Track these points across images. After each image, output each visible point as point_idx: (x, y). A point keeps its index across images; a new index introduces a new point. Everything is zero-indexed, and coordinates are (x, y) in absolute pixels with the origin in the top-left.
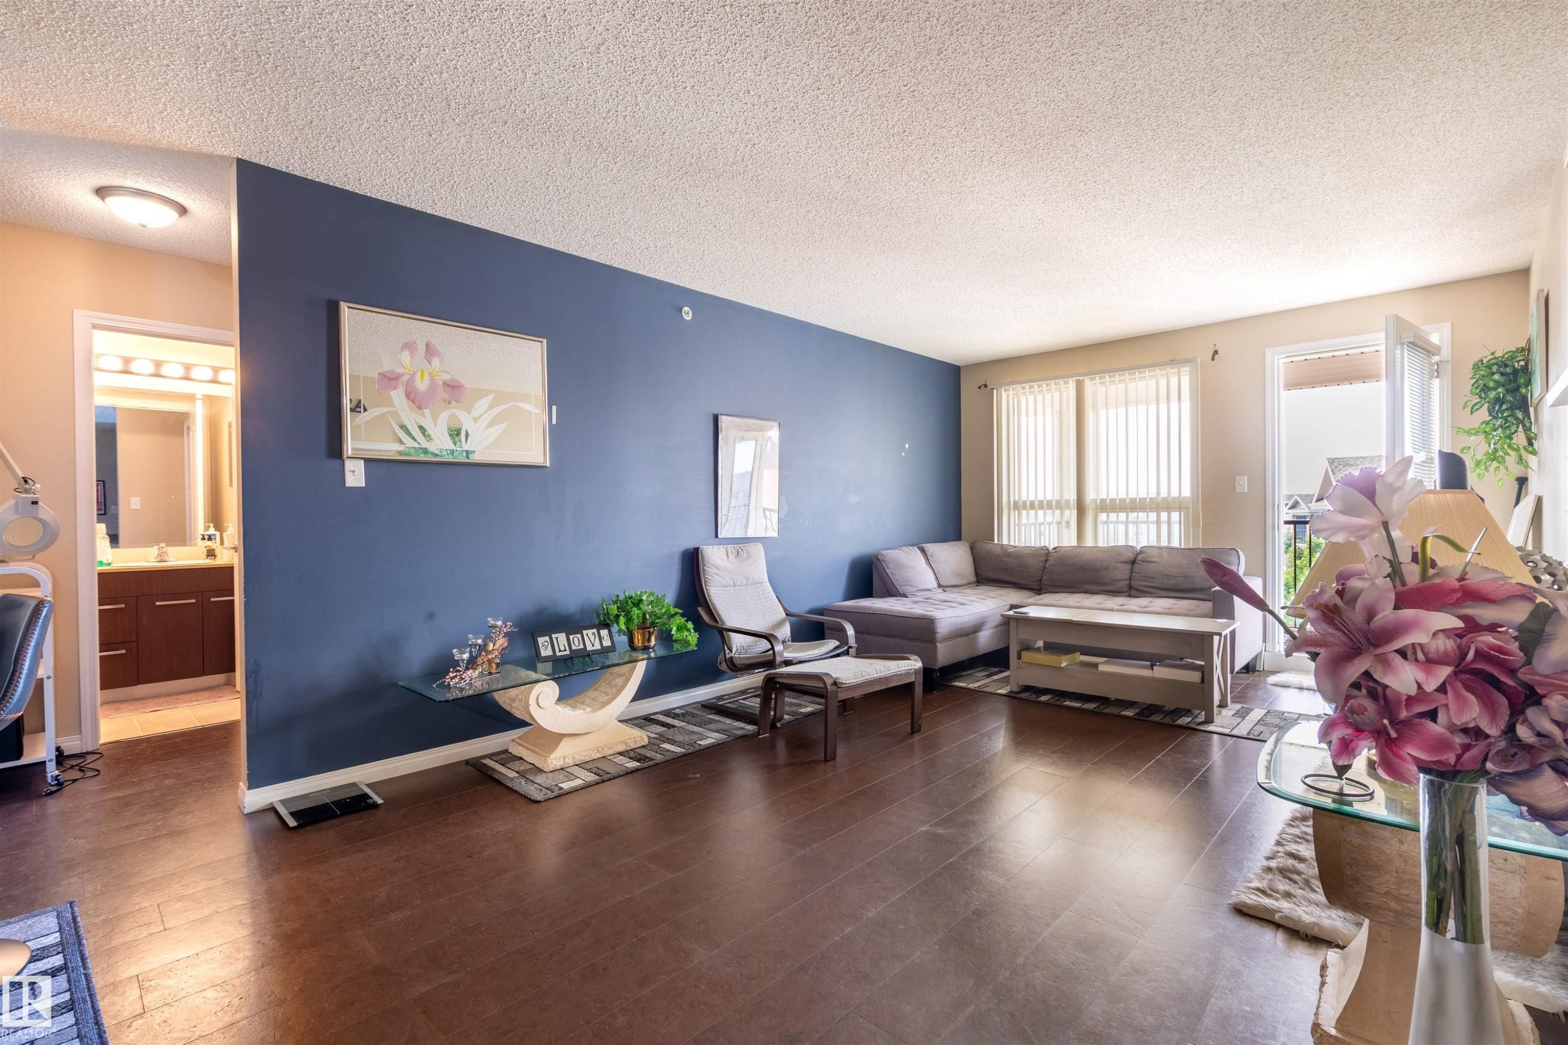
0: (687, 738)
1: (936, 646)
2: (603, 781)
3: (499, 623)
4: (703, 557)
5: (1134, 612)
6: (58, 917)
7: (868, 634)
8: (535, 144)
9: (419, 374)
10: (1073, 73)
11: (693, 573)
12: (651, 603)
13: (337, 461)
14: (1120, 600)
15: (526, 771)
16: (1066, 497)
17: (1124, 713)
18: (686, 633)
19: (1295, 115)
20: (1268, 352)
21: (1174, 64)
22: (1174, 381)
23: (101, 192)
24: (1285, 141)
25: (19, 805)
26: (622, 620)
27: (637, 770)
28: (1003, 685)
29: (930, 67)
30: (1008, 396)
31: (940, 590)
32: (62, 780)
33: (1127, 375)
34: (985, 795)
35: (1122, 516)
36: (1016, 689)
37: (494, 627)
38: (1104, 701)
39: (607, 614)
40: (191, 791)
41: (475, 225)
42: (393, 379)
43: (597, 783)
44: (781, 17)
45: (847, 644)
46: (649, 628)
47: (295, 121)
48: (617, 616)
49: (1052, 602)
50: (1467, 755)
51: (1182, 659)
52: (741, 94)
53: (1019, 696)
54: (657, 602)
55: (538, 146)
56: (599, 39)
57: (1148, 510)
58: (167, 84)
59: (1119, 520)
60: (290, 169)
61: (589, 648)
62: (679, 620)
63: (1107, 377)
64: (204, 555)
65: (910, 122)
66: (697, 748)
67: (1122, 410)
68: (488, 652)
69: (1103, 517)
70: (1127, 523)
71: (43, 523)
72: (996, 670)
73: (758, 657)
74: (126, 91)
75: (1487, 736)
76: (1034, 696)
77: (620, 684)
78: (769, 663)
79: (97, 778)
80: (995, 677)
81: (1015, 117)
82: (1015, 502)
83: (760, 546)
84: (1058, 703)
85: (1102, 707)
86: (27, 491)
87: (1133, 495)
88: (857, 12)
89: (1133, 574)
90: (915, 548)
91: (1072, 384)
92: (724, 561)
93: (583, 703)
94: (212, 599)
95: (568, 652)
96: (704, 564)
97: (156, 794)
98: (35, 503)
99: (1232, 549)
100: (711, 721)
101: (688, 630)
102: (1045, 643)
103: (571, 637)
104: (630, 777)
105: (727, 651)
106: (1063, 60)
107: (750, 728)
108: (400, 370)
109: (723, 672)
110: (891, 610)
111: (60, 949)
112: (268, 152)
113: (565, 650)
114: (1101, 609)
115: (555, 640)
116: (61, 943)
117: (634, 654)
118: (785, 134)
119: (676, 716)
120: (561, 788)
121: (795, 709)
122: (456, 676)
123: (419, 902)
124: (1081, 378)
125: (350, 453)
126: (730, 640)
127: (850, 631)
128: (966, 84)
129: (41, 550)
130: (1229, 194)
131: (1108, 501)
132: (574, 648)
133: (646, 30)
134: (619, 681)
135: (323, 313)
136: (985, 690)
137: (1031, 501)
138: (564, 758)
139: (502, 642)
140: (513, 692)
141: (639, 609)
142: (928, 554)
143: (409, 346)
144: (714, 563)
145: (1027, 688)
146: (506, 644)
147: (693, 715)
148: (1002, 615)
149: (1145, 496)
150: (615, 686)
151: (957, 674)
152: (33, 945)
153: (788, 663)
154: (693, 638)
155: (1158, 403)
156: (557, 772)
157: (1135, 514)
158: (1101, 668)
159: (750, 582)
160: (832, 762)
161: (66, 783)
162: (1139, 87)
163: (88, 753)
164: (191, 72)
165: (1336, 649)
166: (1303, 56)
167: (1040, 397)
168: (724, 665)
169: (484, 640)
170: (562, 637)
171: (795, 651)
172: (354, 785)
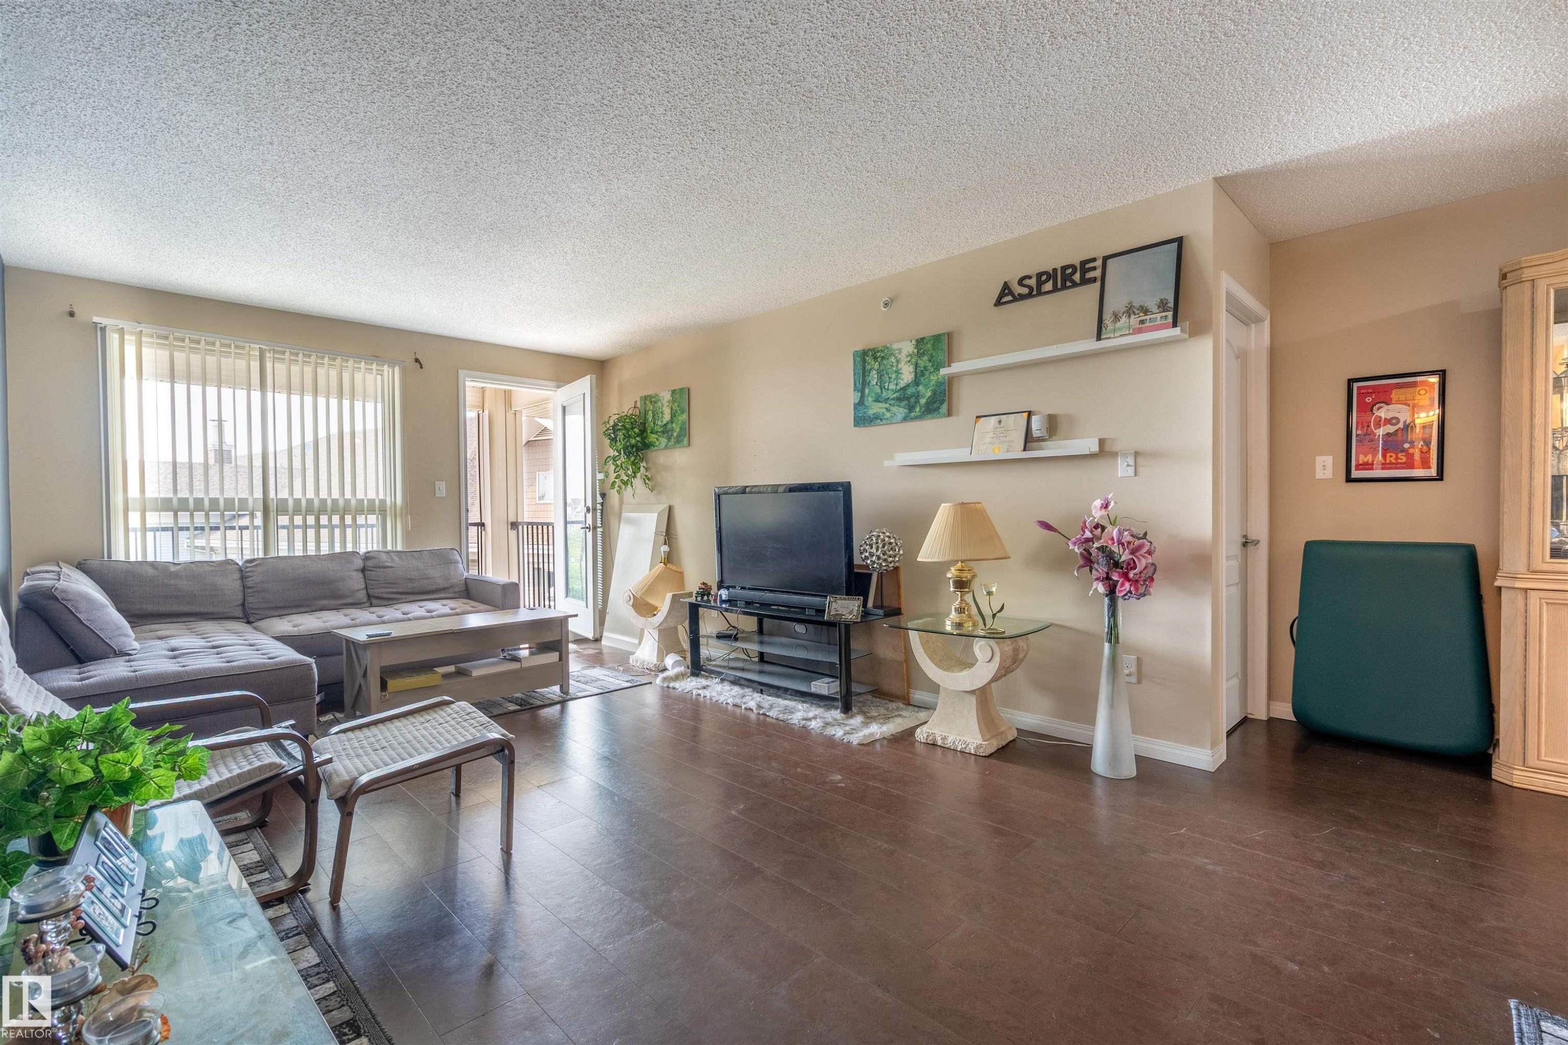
20: (461, 373)
89: (370, 582)
99: (452, 549)
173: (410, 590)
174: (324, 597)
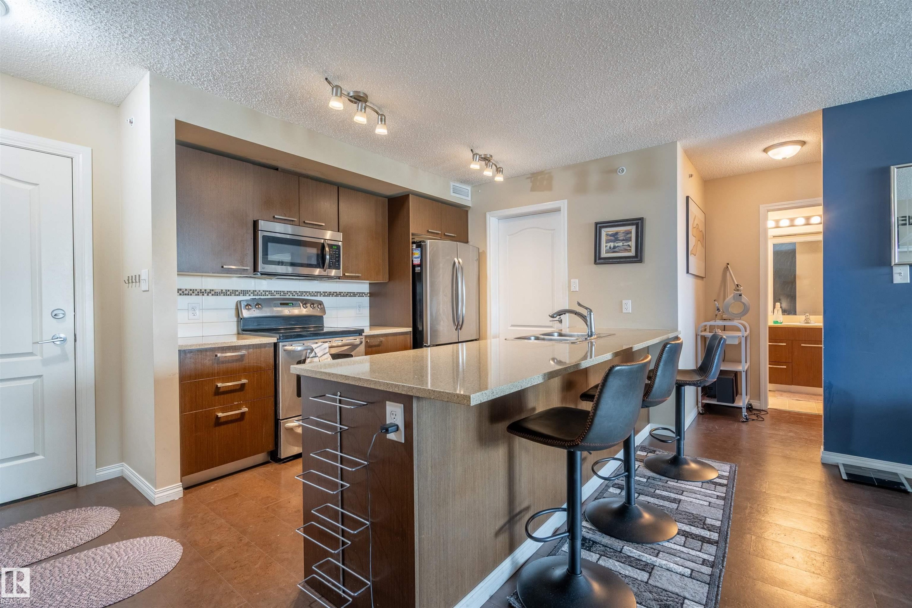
6: (730, 467)
23: (766, 150)
25: (731, 422)
32: (748, 418)
40: (799, 442)
60: (855, 100)
71: (743, 303)
74: (764, 109)
79: (763, 422)
86: (738, 290)
97: (783, 437)
98: (740, 295)
111: (727, 479)
112: (838, 98)
116: (728, 477)
125: (897, 262)
129: (744, 315)
152: (720, 473)
161: (749, 420)
163: (763, 410)
164: (788, 87)
172: (896, 474)
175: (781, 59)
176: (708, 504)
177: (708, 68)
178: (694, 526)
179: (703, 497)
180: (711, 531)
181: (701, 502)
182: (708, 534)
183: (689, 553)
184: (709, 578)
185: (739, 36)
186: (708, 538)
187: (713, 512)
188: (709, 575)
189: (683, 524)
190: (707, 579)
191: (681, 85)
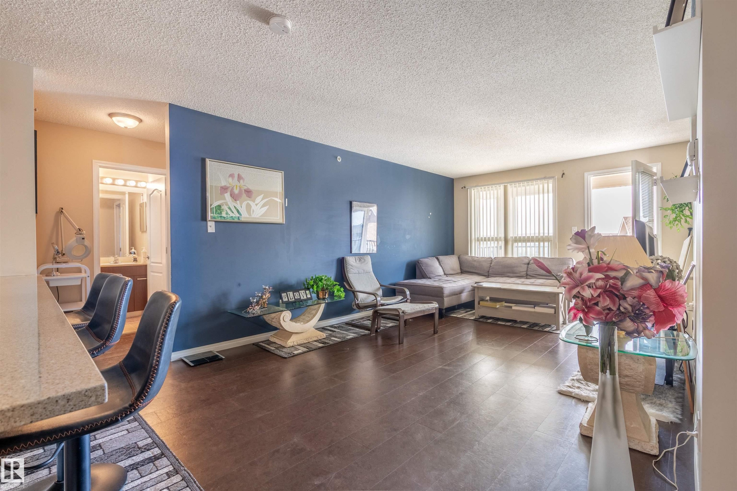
0: (341, 336)
1: (444, 299)
2: (310, 351)
3: (267, 287)
4: (346, 261)
5: (528, 285)
7: (415, 294)
8: (287, 98)
9: (235, 187)
10: (498, 75)
11: (342, 268)
12: (325, 280)
13: (205, 222)
14: (523, 280)
15: (278, 347)
16: (500, 236)
17: (523, 326)
18: (340, 293)
19: (585, 88)
20: (586, 174)
21: (536, 71)
22: (546, 186)
23: (111, 115)
24: (583, 96)
26: (315, 287)
27: (323, 347)
28: (472, 316)
29: (443, 73)
30: (475, 192)
31: (445, 276)
33: (526, 183)
34: (465, 356)
35: (524, 244)
36: (478, 317)
37: (265, 289)
38: (515, 321)
39: (308, 284)
41: (256, 126)
42: (226, 189)
43: (308, 352)
44: (388, 58)
45: (406, 298)
46: (325, 290)
47: (196, 91)
48: (313, 285)
49: (493, 281)
50: (608, 317)
51: (547, 304)
52: (370, 82)
53: (479, 320)
54: (328, 280)
55: (288, 99)
56: (319, 65)
57: (535, 241)
58: (152, 79)
59: (523, 246)
61: (302, 298)
62: (338, 287)
63: (517, 184)
64: (133, 260)
65: (434, 90)
66: (346, 339)
67: (524, 198)
68: (263, 299)
69: (515, 244)
70: (526, 247)
71: (86, 247)
72: (470, 310)
73: (370, 303)
75: (613, 310)
76: (485, 320)
77: (314, 313)
78: (375, 306)
80: (469, 313)
81: (476, 89)
82: (478, 238)
83: (369, 257)
84: (495, 323)
85: (514, 324)
86: (81, 234)
87: (528, 235)
88: (416, 57)
89: (528, 269)
90: (434, 258)
91: (502, 187)
92: (354, 262)
93: (299, 321)
94: (138, 279)
95: (294, 300)
96: (346, 265)
98: (83, 239)
99: (570, 258)
100: (350, 329)
101: (341, 291)
102: (490, 297)
103: (295, 294)
104: (320, 349)
105: (356, 301)
106: (493, 71)
107: (367, 332)
108: (228, 185)
109: (354, 310)
110: (424, 284)
112: (182, 101)
113: (293, 299)
114: (514, 284)
115: (288, 295)
117: (319, 301)
118: (385, 94)
119: (335, 327)
120: (294, 353)
121: (385, 325)
122: (251, 308)
123: (250, 390)
124: (506, 184)
125: (210, 219)
126: (357, 296)
127: (408, 293)
128: (456, 78)
129: (84, 258)
130: (563, 114)
131: (518, 237)
132: (296, 298)
133: (336, 62)
134: (314, 312)
135: (200, 163)
136: (464, 317)
137: (484, 238)
138: (293, 342)
139: (268, 295)
140: (273, 315)
141: (322, 282)
142: (440, 260)
143: (232, 176)
144: (350, 264)
145: (483, 317)
146: (270, 296)
147: (342, 327)
148: (472, 286)
149: (534, 235)
150: (312, 314)
151: (452, 312)
153: (382, 305)
154: (343, 295)
155: (539, 194)
156: (291, 348)
157: (529, 243)
158: (514, 308)
159: (365, 272)
160: (402, 344)
162: (523, 79)
164: (162, 76)
165: (571, 286)
166: (585, 69)
167: (488, 192)
168: (355, 306)
169: (261, 294)
170: (291, 293)
171: (384, 300)
173: (541, 274)
174: (509, 273)
175: (174, 54)
176: (126, 432)
177: (121, 22)
178: (134, 456)
179: (117, 429)
180: (150, 449)
181: (120, 434)
182: (150, 453)
183: (151, 478)
184: (183, 482)
185: (162, 16)
186: (154, 456)
187: (137, 435)
188: (182, 480)
189: (123, 461)
190: (184, 484)
191: (84, 17)
